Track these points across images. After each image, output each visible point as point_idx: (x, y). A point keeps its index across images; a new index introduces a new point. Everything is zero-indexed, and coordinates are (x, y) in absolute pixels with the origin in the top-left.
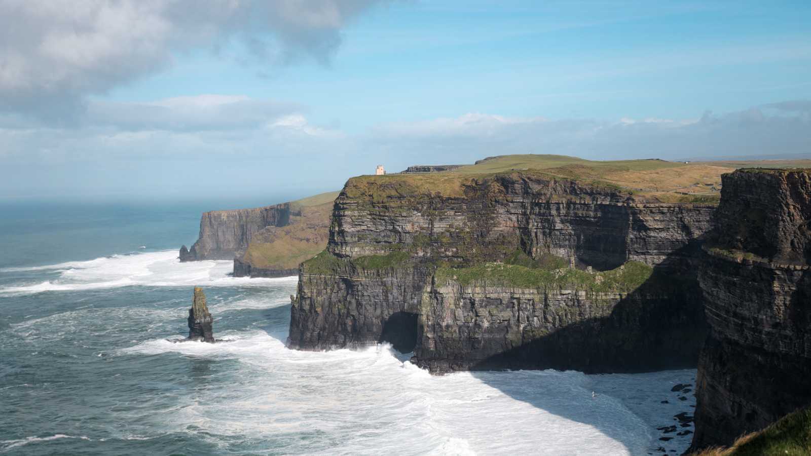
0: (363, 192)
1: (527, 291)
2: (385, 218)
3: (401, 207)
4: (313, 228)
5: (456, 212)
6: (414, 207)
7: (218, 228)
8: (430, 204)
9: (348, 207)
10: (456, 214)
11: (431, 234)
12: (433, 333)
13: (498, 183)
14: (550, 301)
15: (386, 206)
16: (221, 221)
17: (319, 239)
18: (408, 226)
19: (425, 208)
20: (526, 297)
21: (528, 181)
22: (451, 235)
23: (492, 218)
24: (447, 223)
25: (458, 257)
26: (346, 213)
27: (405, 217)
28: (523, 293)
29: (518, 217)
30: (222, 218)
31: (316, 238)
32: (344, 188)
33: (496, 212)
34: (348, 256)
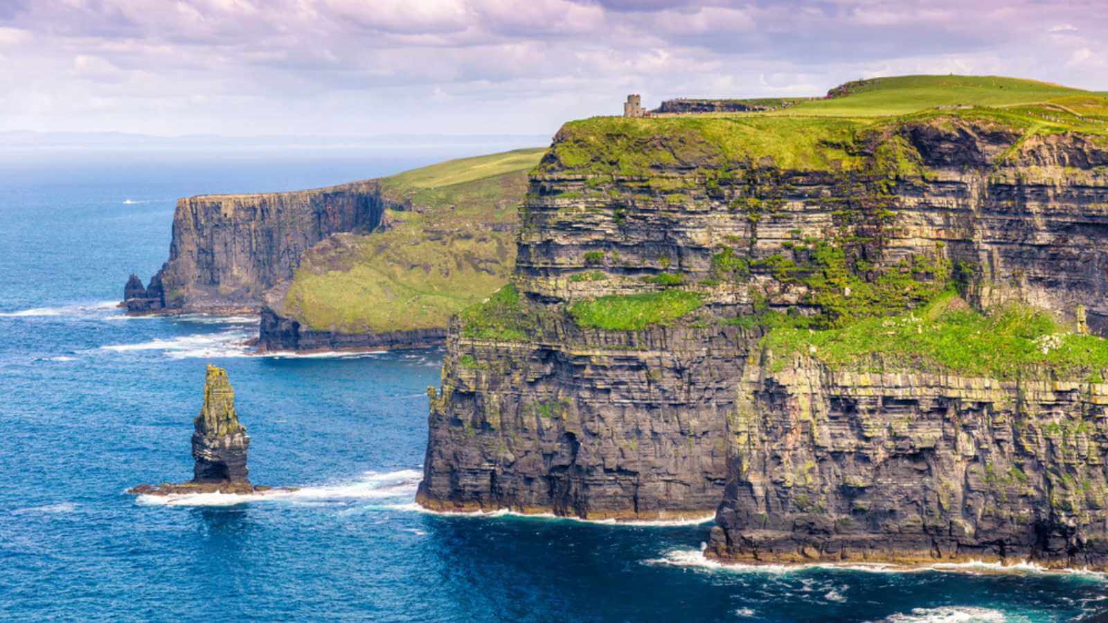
0: (598, 154)
1: (976, 383)
2: (645, 215)
3: (683, 191)
4: (439, 239)
5: (807, 204)
6: (713, 190)
7: (212, 235)
8: (749, 183)
9: (562, 188)
10: (808, 207)
11: (751, 253)
12: (761, 473)
13: (904, 138)
14: (1028, 405)
15: (648, 187)
16: (220, 220)
17: (452, 264)
18: (700, 235)
19: (738, 193)
20: (974, 395)
21: (975, 135)
22: (795, 255)
23: (890, 220)
24: (788, 229)
25: (808, 306)
26: (559, 201)
27: (692, 213)
28: (969, 388)
29: (947, 218)
30: (223, 211)
31: (446, 263)
32: (553, 145)
33: (897, 204)
34: (561, 300)
